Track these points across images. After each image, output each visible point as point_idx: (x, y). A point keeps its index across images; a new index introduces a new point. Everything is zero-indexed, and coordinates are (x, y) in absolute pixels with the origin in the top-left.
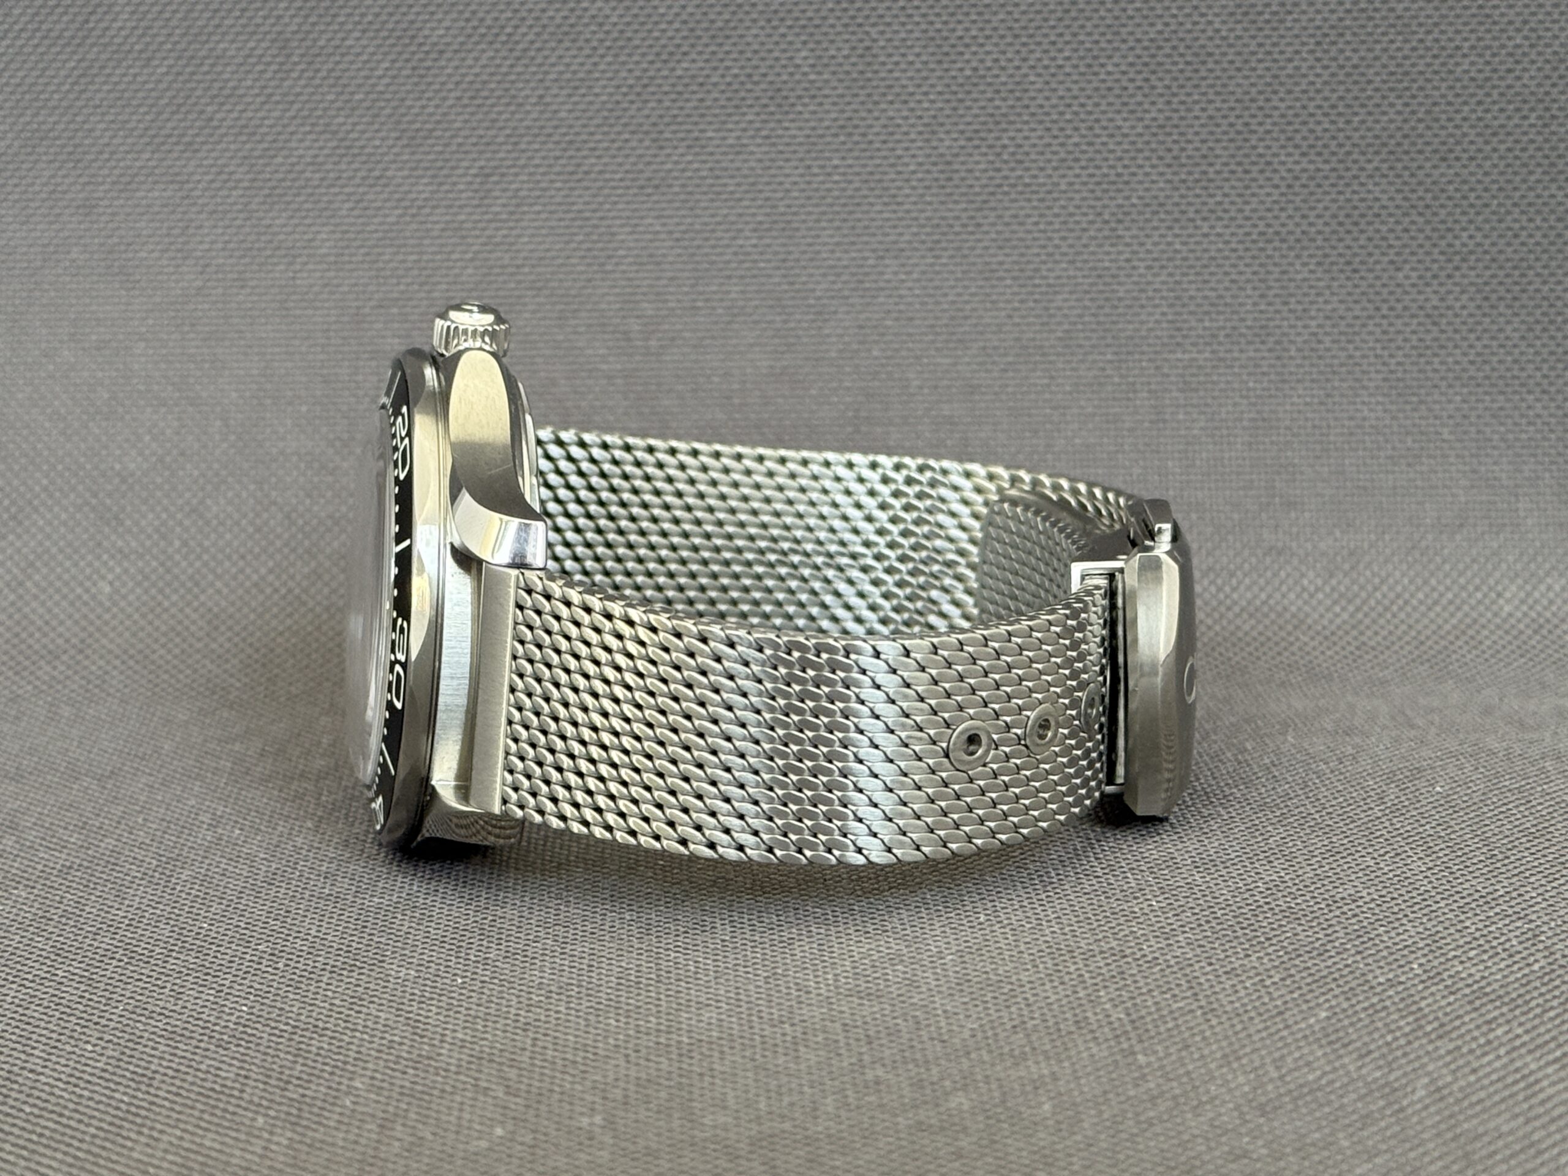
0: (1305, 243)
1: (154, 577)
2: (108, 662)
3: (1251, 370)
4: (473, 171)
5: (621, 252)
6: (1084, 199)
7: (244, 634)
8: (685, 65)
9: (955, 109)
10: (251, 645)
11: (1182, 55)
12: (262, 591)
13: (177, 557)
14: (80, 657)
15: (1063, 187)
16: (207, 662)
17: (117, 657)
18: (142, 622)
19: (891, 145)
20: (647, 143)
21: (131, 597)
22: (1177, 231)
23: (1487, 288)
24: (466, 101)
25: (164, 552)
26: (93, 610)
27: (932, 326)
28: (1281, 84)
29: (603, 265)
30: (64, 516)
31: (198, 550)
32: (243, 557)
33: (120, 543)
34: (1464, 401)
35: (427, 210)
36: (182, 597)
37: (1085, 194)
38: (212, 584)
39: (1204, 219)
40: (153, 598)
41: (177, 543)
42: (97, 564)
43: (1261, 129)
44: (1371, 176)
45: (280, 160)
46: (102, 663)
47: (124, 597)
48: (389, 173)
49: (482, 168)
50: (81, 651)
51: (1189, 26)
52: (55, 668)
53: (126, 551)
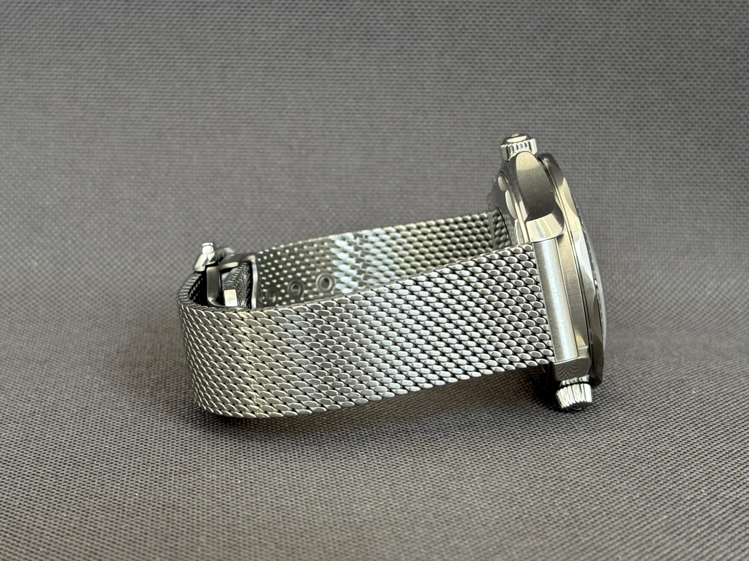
0: (618, 115)
1: (59, 259)
2: (37, 301)
3: (590, 174)
4: (218, 65)
5: (289, 107)
6: (513, 90)
7: (103, 289)
8: (323, 17)
9: (453, 44)
10: (107, 294)
11: (563, 23)
12: (111, 267)
13: (70, 249)
14: (23, 298)
15: (504, 84)
16: (85, 302)
17: (41, 299)
18: (53, 281)
19: (421, 60)
20: (304, 54)
21: (47, 268)
22: (557, 107)
23: (703, 140)
24: (216, 31)
25: (63, 246)
26: (28, 274)
27: (439, 148)
28: (610, 38)
29: (280, 112)
30: (14, 227)
31: (80, 246)
32: (102, 250)
33: (42, 241)
34: (691, 193)
35: (194, 83)
36: (73, 269)
37: (514, 87)
38: (87, 263)
39: (571, 102)
40: (59, 269)
41: (70, 242)
42: (31, 251)
43: (599, 60)
44: (650, 84)
45: (123, 56)
46: (34, 301)
47: (44, 268)
48: (177, 64)
49: (222, 63)
50: (23, 295)
51: (567, 9)
52: (11, 303)
53: (45, 245)
